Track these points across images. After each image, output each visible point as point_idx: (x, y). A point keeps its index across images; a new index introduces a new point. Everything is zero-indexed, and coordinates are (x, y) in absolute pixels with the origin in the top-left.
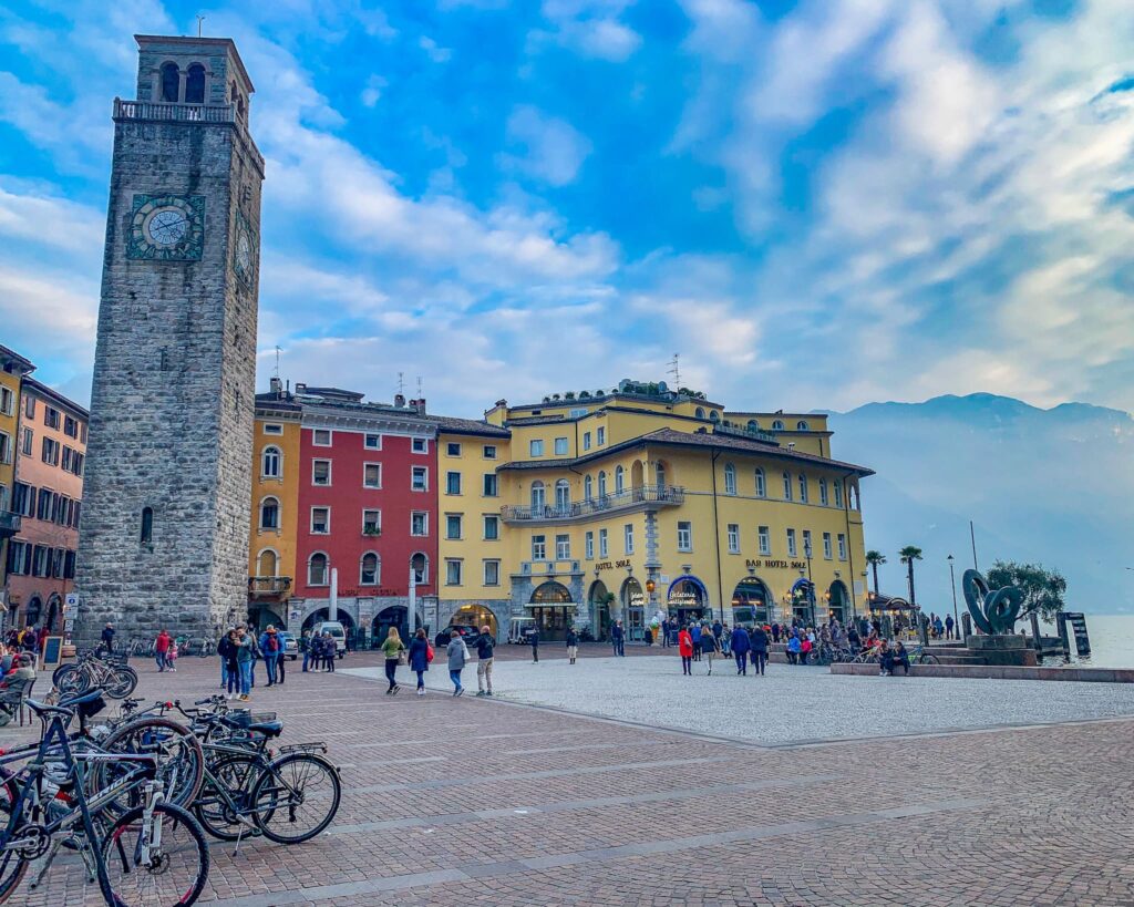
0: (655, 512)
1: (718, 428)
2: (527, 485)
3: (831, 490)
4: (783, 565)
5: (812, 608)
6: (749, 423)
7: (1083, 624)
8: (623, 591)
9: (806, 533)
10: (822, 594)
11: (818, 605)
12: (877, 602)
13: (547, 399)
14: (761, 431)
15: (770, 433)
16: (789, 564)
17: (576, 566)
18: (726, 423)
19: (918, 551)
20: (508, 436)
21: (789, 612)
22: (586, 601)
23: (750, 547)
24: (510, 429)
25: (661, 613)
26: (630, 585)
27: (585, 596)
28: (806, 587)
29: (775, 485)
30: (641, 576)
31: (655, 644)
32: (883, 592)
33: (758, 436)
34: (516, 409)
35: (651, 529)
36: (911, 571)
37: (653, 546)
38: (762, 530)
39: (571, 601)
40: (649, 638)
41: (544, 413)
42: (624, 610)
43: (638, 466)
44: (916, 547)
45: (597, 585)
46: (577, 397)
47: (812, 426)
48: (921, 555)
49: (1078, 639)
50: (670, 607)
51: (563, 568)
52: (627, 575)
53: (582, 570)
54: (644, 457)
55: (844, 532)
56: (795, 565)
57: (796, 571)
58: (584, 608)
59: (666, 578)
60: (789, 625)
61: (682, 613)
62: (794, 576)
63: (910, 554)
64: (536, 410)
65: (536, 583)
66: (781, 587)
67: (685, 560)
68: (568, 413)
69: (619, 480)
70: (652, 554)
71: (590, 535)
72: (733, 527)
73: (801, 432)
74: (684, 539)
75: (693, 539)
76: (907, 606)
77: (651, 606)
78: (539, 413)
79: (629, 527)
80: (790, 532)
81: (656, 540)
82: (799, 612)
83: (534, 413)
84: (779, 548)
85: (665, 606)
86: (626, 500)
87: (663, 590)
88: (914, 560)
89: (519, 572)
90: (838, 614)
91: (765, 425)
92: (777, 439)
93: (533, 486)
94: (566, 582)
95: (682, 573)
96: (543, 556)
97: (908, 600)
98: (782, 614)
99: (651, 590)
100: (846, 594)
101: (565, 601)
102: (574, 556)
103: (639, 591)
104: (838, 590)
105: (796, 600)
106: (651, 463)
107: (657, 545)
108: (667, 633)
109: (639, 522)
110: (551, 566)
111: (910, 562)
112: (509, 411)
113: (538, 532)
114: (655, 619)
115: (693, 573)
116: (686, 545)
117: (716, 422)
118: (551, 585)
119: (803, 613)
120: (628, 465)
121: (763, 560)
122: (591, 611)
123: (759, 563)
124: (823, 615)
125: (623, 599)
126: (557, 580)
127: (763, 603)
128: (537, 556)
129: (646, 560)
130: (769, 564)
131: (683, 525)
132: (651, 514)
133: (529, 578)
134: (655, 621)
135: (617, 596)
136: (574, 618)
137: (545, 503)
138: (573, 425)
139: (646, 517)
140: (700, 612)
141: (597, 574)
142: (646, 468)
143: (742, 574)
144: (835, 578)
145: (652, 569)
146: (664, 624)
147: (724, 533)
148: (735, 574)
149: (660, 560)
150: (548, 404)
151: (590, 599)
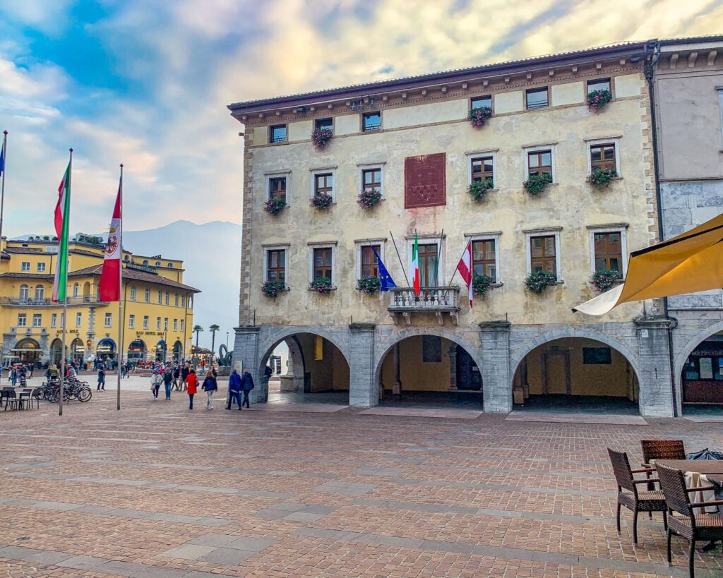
0: (95, 308)
1: (129, 266)
2: (18, 286)
3: (180, 299)
4: (154, 334)
5: (165, 353)
6: (144, 262)
7: (280, 361)
8: (72, 345)
9: (166, 319)
10: (170, 347)
11: (168, 351)
12: (196, 350)
13: (31, 238)
14: (150, 267)
15: (154, 268)
16: (156, 333)
17: (44, 330)
18: (133, 263)
19: (218, 327)
20: (8, 258)
21: (154, 355)
22: (49, 348)
23: (139, 325)
24: (9, 254)
25: (93, 356)
26: (77, 342)
27: (49, 346)
28: (163, 344)
29: (154, 296)
30: (84, 338)
31: (88, 370)
32: (200, 346)
33: (148, 270)
34: (12, 242)
35: (91, 316)
36: (214, 336)
37: (92, 324)
38: (146, 317)
39: (39, 348)
40: (86, 367)
41: (30, 246)
42: (72, 354)
43: (88, 285)
44: (217, 325)
45: (56, 341)
46: (51, 239)
47: (175, 266)
48: (219, 329)
49: (277, 367)
50: (98, 352)
51: (36, 331)
52: (76, 337)
53: (47, 332)
54: (91, 281)
55: (184, 318)
56: (159, 334)
57: (159, 336)
58: (47, 352)
59: (97, 339)
60: (154, 361)
61: (103, 355)
62: (159, 339)
63: (215, 327)
64: (25, 244)
65: (18, 338)
66: (151, 344)
67: (107, 331)
68: (46, 248)
69: (76, 290)
70: (91, 327)
71: (55, 315)
72: (132, 316)
73: (170, 269)
74: (108, 322)
75: (111, 321)
76: (209, 352)
77: (88, 352)
78: (27, 246)
79: (80, 314)
80: (159, 318)
81: (94, 322)
82: (159, 355)
83: (24, 245)
84: (152, 326)
85: (95, 352)
86: (80, 301)
87: (94, 345)
88: (216, 331)
89: (8, 332)
90: (176, 356)
91: (152, 263)
92: (158, 271)
93: (21, 287)
94: (38, 339)
95: (105, 337)
96: (24, 324)
97: (211, 350)
98: (151, 356)
99: (89, 345)
100: (181, 347)
101: (36, 348)
102: (43, 325)
103: (82, 344)
104: (178, 345)
105: (157, 350)
106: (95, 284)
107: (94, 324)
108: (95, 365)
109: (86, 312)
110: (29, 330)
111: (214, 332)
112: (8, 242)
113: (22, 312)
114: (90, 358)
115: (111, 337)
116: (109, 324)
117: (127, 262)
118: (28, 339)
119: (160, 356)
120: (82, 283)
121: (145, 331)
122: (51, 354)
123: (142, 333)
124: (169, 357)
125: (72, 348)
126: (32, 337)
127: (142, 350)
128: (21, 324)
129: (88, 330)
130: (147, 333)
131: (108, 315)
132: (93, 309)
133: (14, 336)
134: (89, 359)
135: (69, 346)
136: (40, 356)
137: (29, 297)
138: (49, 257)
139: (90, 310)
140: (112, 356)
141: (57, 336)
142: (92, 287)
143: (134, 338)
144: (177, 340)
145: (91, 335)
146: (95, 361)
147: (128, 319)
148: (130, 337)
149: (95, 331)
150: (32, 241)
151: (52, 347)
